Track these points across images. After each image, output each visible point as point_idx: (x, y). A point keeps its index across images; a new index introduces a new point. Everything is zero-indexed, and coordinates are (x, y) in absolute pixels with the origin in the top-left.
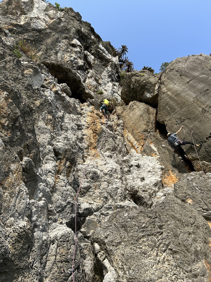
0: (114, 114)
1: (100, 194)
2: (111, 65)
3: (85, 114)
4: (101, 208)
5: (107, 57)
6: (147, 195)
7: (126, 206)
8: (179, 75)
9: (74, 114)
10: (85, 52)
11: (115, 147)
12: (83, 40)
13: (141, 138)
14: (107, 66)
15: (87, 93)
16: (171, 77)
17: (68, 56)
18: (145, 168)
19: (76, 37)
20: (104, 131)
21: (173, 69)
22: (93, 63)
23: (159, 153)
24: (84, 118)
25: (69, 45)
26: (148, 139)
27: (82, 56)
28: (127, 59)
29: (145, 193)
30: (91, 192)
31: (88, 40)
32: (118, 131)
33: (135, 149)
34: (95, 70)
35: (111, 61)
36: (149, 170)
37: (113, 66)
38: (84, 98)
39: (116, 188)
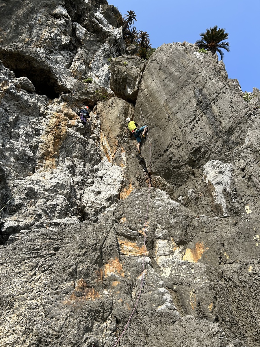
0: (94, 112)
1: (33, 212)
2: (109, 41)
3: (49, 115)
4: (32, 226)
5: (104, 30)
6: (93, 211)
7: (62, 223)
8: (158, 68)
9: (34, 115)
10: (73, 23)
11: (84, 154)
12: (72, 6)
13: (115, 144)
14: (103, 43)
15: (59, 86)
16: (151, 70)
17: (48, 32)
18: (105, 181)
19: (61, 3)
20: (71, 136)
21: (154, 60)
22: (83, 40)
23: (127, 163)
24: (46, 120)
25: (49, 16)
26: (121, 145)
27: (69, 29)
28: (135, 30)
29: (91, 209)
30: (22, 210)
31: (80, 5)
32: (95, 134)
33: (108, 157)
34: (86, 49)
35: (110, 36)
36: (109, 182)
37: (112, 42)
38: (57, 92)
39: (55, 204)
